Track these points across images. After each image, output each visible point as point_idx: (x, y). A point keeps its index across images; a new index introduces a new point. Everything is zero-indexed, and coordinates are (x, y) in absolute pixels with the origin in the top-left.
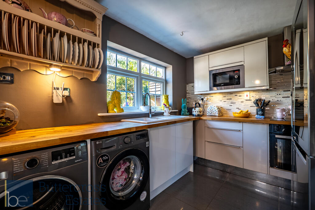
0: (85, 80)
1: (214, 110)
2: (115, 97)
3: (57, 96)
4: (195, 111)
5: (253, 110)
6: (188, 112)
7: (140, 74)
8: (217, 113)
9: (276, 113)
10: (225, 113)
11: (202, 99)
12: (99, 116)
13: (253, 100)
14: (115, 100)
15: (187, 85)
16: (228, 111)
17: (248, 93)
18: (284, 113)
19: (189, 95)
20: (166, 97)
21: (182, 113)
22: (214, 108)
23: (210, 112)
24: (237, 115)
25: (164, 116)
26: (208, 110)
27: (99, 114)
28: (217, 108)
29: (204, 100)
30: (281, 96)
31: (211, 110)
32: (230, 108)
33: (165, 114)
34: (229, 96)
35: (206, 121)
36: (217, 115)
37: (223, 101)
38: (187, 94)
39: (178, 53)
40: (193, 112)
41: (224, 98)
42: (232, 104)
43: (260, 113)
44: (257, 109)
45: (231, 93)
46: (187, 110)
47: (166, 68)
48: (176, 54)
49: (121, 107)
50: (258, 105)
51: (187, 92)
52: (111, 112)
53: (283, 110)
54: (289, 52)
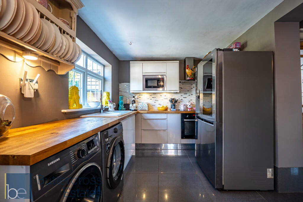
0: (51, 73)
1: (144, 106)
2: (75, 93)
3: (29, 89)
4: (133, 106)
5: (169, 105)
6: (124, 108)
7: (86, 69)
8: (147, 108)
9: (181, 107)
10: (151, 108)
11: (134, 97)
12: (63, 113)
13: (169, 99)
14: (74, 96)
15: (120, 84)
16: (153, 106)
17: (166, 94)
18: (185, 107)
19: (122, 93)
20: (108, 94)
21: (120, 108)
22: (145, 104)
23: (142, 108)
24: (161, 109)
25: (108, 111)
26: (139, 106)
27: (63, 111)
28: (147, 104)
29: (135, 97)
30: (183, 97)
31: (142, 106)
32: (154, 104)
33: (110, 109)
34: (154, 96)
35: (142, 114)
36: (147, 109)
37: (150, 99)
38: (120, 92)
39: (115, 55)
40: (131, 107)
41: (151, 97)
42: (155, 101)
43: (173, 107)
44: (171, 105)
45: (155, 94)
46: (123, 106)
47: (104, 66)
48: (114, 55)
49: (80, 103)
50: (172, 102)
51: (120, 90)
52: (71, 108)
53: (185, 105)
54: (189, 72)
